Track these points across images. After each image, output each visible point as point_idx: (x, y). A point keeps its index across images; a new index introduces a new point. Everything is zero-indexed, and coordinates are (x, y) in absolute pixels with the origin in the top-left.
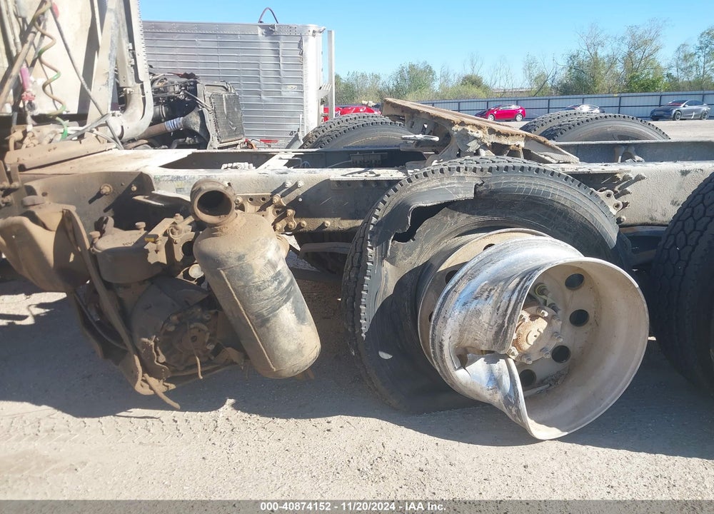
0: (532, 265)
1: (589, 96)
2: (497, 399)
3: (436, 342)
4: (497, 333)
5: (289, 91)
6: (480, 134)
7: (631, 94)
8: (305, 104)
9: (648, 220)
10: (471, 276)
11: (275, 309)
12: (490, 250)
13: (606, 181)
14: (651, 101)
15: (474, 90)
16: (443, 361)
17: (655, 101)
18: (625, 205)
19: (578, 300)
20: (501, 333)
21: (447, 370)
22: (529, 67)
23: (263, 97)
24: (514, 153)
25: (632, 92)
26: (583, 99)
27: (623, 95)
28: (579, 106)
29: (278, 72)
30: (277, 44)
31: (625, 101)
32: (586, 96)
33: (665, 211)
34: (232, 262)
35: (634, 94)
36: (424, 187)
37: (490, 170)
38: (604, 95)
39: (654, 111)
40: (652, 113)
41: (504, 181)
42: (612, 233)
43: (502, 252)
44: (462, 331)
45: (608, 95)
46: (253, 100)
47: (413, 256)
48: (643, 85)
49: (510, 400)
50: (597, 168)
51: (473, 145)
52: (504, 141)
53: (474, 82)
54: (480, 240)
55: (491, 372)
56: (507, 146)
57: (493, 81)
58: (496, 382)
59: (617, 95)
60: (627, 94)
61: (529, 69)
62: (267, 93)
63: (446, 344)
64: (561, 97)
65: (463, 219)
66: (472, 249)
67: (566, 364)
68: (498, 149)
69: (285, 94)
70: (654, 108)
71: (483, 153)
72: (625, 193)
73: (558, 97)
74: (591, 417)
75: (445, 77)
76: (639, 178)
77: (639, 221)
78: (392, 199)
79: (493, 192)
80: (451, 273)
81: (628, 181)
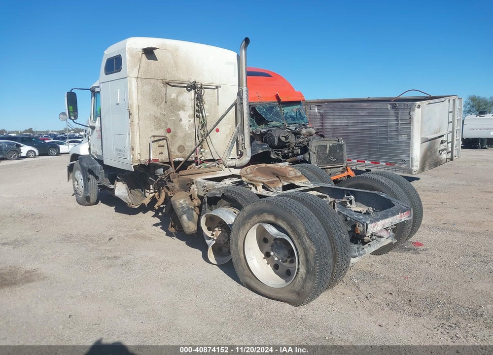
5: (403, 138)
8: (411, 145)
23: (389, 141)
29: (397, 128)
30: (397, 113)
46: (384, 142)
62: (391, 139)
69: (400, 140)
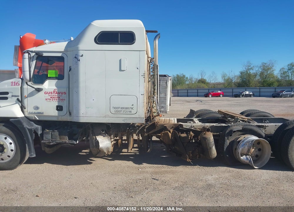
0: (253, 140)
1: (248, 88)
2: (248, 161)
3: (238, 152)
4: (248, 150)
6: (240, 119)
7: (264, 87)
8: (167, 99)
9: (270, 134)
10: (243, 141)
11: (213, 146)
12: (245, 138)
13: (262, 127)
14: (271, 90)
15: (203, 85)
16: (239, 155)
17: (273, 90)
18: (266, 131)
19: (259, 146)
20: (249, 150)
21: (239, 157)
22: (224, 76)
24: (246, 122)
25: (264, 86)
26: (246, 89)
27: (261, 88)
28: (244, 92)
31: (262, 90)
32: (247, 88)
33: (273, 132)
34: (208, 139)
35: (265, 88)
36: (234, 128)
37: (244, 125)
38: (254, 88)
39: (273, 94)
40: (272, 95)
41: (246, 127)
42: (264, 135)
43: (248, 138)
44: (242, 150)
45: (255, 88)
47: (232, 139)
48: (268, 84)
49: (250, 161)
50: (260, 124)
51: (239, 120)
52: (244, 120)
53: (202, 81)
54: (243, 136)
55: (247, 157)
56: (245, 120)
57: (210, 81)
58: (247, 159)
59: (258, 88)
60: (262, 88)
61: (224, 77)
63: (239, 153)
64: (237, 88)
65: (240, 133)
66: (242, 138)
67: (258, 158)
68: (243, 121)
69: (161, 96)
70: (273, 93)
71: (240, 121)
72: (266, 129)
73: (236, 88)
74: (263, 165)
75: (191, 79)
76: (268, 126)
77: (269, 134)
78: (229, 130)
79: (245, 129)
80: (239, 141)
81: (266, 127)
